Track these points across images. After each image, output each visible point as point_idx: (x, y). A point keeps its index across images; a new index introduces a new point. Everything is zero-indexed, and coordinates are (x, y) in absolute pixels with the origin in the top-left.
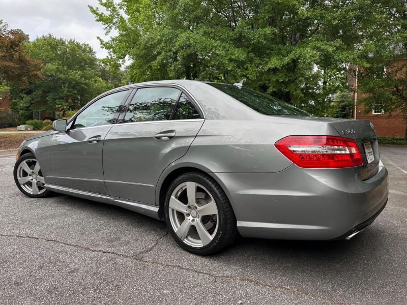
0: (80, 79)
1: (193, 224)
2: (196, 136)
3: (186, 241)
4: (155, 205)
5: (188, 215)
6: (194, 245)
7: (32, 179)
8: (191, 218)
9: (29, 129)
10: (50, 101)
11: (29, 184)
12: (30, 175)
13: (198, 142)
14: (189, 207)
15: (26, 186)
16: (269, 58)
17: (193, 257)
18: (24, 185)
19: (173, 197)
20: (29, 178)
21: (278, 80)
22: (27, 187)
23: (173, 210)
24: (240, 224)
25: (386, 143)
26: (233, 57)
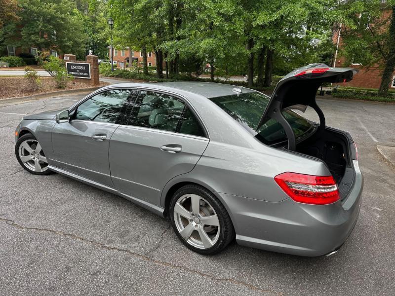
0: (55, 13)
1: (196, 229)
2: (201, 156)
3: (189, 242)
4: (161, 206)
5: (192, 220)
6: (196, 246)
7: (34, 158)
8: (194, 224)
9: (5, 66)
10: (25, 36)
11: (32, 162)
12: (32, 154)
13: (204, 161)
14: (193, 214)
15: (28, 163)
16: (258, 12)
17: (195, 255)
18: (26, 163)
19: (178, 204)
20: (31, 157)
21: (265, 38)
22: (30, 165)
23: (177, 214)
24: (238, 237)
25: (360, 99)
26: (222, 11)
